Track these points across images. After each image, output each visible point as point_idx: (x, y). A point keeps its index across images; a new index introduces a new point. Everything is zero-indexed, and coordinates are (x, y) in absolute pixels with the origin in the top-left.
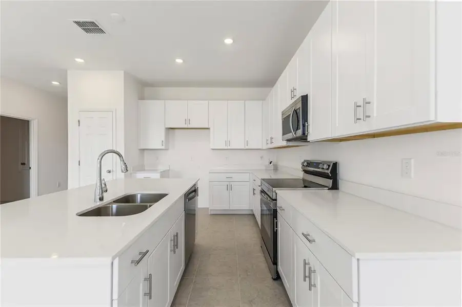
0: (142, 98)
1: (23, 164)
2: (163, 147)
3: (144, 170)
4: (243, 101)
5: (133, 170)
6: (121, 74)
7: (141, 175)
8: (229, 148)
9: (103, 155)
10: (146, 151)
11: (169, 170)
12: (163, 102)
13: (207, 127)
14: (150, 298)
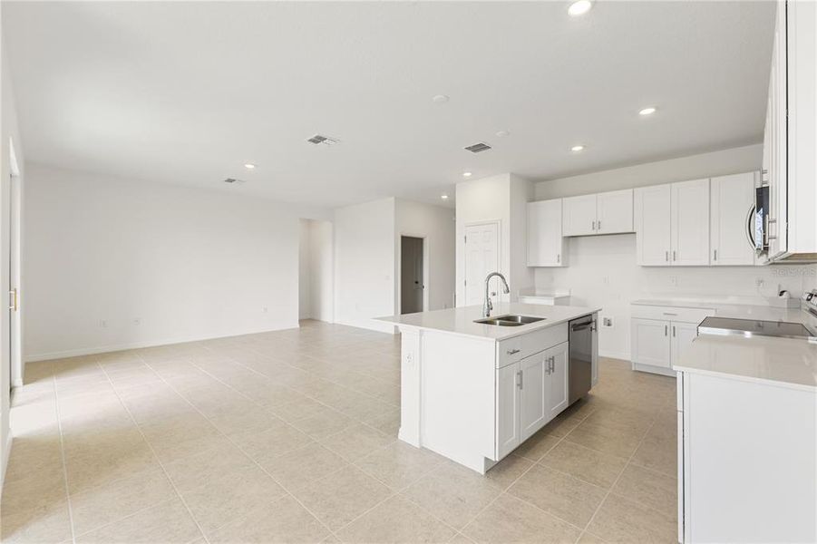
0: (532, 198)
1: (417, 282)
2: (560, 265)
3: (534, 295)
4: (708, 180)
5: (520, 295)
6: (508, 177)
7: (529, 300)
8: (674, 263)
9: (490, 276)
10: (536, 271)
11: (569, 297)
12: (559, 200)
13: (631, 231)
14: (521, 388)
